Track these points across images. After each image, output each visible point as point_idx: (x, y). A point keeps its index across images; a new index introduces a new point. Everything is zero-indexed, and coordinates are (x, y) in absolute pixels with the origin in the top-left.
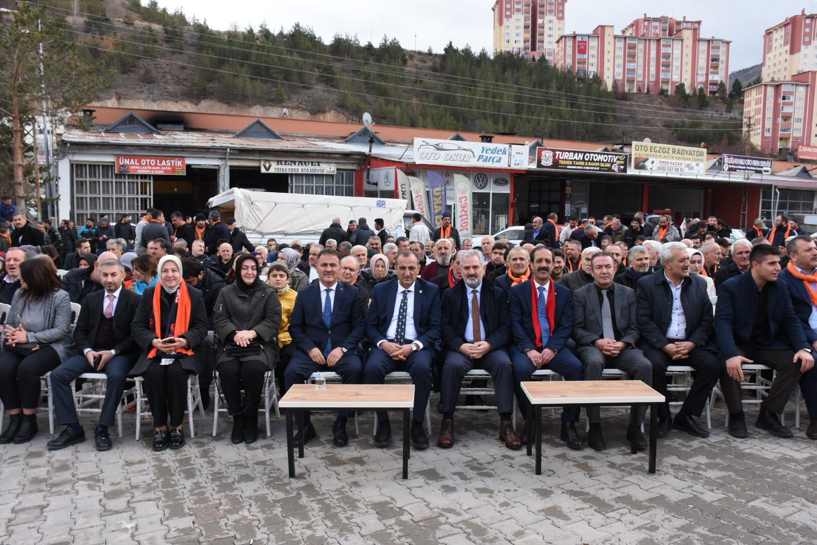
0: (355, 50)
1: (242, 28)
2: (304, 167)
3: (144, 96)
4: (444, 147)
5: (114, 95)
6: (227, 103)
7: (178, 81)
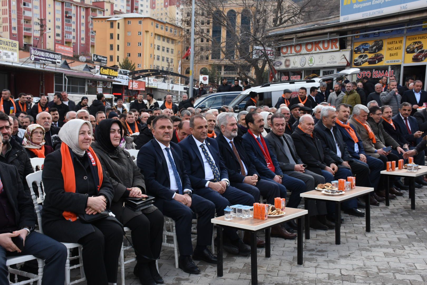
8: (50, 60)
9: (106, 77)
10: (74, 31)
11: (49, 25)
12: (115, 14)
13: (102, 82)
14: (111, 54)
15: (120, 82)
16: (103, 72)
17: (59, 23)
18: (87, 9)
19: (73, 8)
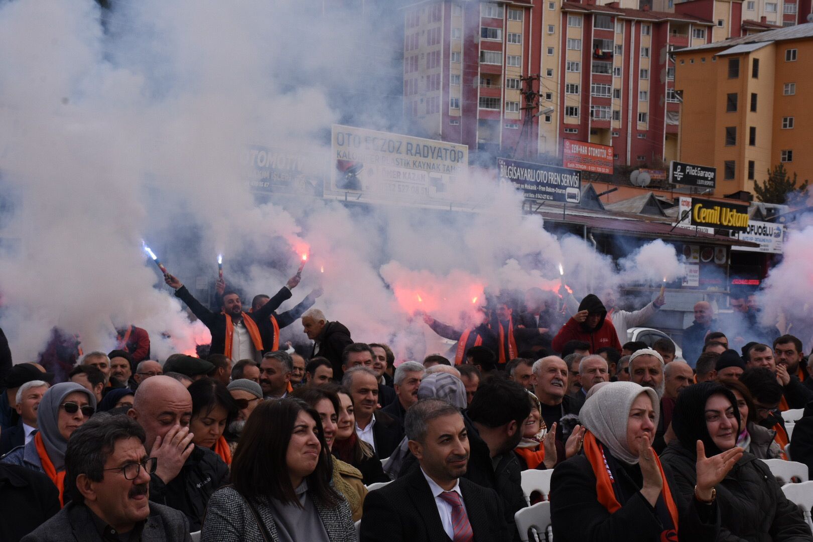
8: (549, 190)
9: (711, 231)
10: (618, 97)
11: (547, 85)
12: (745, 31)
13: (698, 247)
14: (729, 158)
15: (757, 246)
16: (702, 216)
17: (574, 77)
18: (658, 27)
19: (618, 31)
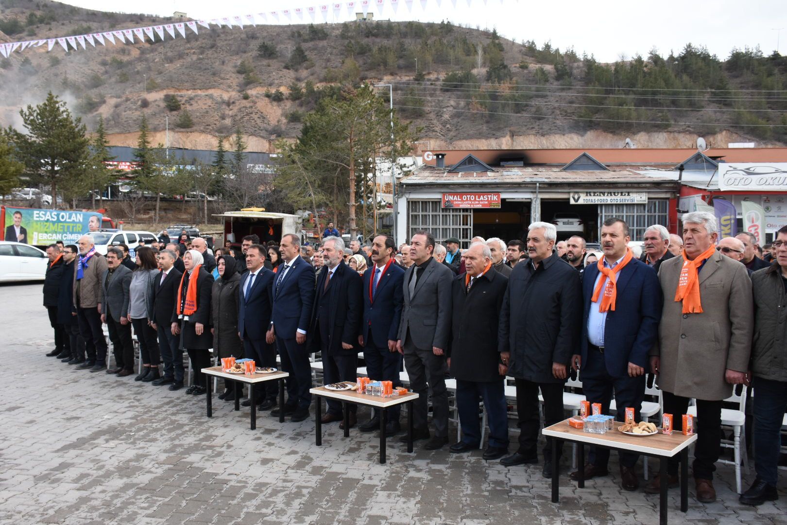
0: (756, 64)
1: (630, 57)
2: (613, 197)
3: (534, 132)
4: (757, 171)
5: (509, 133)
6: (611, 132)
7: (566, 114)
